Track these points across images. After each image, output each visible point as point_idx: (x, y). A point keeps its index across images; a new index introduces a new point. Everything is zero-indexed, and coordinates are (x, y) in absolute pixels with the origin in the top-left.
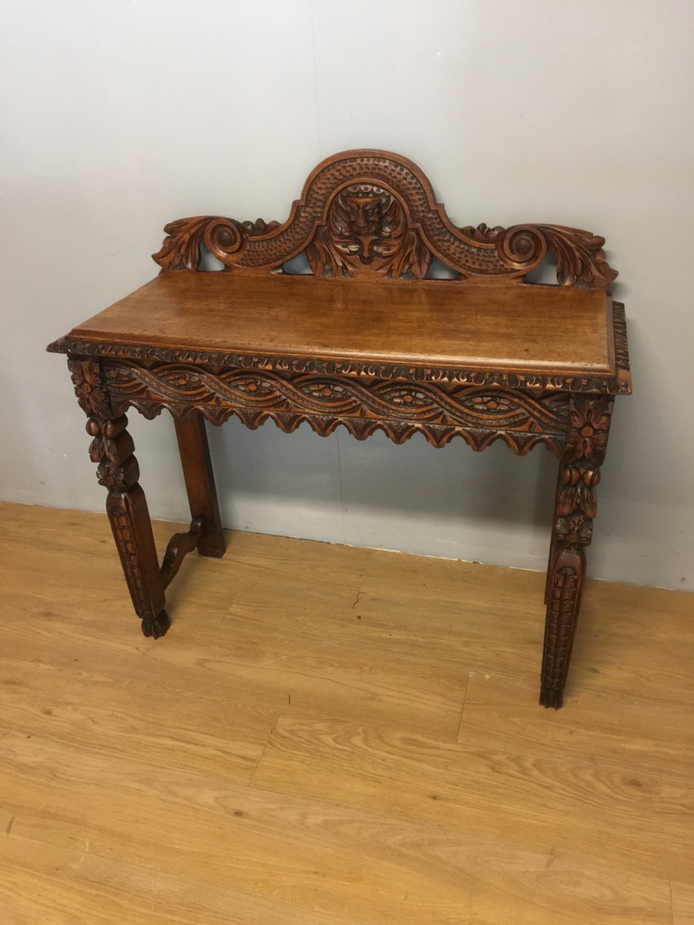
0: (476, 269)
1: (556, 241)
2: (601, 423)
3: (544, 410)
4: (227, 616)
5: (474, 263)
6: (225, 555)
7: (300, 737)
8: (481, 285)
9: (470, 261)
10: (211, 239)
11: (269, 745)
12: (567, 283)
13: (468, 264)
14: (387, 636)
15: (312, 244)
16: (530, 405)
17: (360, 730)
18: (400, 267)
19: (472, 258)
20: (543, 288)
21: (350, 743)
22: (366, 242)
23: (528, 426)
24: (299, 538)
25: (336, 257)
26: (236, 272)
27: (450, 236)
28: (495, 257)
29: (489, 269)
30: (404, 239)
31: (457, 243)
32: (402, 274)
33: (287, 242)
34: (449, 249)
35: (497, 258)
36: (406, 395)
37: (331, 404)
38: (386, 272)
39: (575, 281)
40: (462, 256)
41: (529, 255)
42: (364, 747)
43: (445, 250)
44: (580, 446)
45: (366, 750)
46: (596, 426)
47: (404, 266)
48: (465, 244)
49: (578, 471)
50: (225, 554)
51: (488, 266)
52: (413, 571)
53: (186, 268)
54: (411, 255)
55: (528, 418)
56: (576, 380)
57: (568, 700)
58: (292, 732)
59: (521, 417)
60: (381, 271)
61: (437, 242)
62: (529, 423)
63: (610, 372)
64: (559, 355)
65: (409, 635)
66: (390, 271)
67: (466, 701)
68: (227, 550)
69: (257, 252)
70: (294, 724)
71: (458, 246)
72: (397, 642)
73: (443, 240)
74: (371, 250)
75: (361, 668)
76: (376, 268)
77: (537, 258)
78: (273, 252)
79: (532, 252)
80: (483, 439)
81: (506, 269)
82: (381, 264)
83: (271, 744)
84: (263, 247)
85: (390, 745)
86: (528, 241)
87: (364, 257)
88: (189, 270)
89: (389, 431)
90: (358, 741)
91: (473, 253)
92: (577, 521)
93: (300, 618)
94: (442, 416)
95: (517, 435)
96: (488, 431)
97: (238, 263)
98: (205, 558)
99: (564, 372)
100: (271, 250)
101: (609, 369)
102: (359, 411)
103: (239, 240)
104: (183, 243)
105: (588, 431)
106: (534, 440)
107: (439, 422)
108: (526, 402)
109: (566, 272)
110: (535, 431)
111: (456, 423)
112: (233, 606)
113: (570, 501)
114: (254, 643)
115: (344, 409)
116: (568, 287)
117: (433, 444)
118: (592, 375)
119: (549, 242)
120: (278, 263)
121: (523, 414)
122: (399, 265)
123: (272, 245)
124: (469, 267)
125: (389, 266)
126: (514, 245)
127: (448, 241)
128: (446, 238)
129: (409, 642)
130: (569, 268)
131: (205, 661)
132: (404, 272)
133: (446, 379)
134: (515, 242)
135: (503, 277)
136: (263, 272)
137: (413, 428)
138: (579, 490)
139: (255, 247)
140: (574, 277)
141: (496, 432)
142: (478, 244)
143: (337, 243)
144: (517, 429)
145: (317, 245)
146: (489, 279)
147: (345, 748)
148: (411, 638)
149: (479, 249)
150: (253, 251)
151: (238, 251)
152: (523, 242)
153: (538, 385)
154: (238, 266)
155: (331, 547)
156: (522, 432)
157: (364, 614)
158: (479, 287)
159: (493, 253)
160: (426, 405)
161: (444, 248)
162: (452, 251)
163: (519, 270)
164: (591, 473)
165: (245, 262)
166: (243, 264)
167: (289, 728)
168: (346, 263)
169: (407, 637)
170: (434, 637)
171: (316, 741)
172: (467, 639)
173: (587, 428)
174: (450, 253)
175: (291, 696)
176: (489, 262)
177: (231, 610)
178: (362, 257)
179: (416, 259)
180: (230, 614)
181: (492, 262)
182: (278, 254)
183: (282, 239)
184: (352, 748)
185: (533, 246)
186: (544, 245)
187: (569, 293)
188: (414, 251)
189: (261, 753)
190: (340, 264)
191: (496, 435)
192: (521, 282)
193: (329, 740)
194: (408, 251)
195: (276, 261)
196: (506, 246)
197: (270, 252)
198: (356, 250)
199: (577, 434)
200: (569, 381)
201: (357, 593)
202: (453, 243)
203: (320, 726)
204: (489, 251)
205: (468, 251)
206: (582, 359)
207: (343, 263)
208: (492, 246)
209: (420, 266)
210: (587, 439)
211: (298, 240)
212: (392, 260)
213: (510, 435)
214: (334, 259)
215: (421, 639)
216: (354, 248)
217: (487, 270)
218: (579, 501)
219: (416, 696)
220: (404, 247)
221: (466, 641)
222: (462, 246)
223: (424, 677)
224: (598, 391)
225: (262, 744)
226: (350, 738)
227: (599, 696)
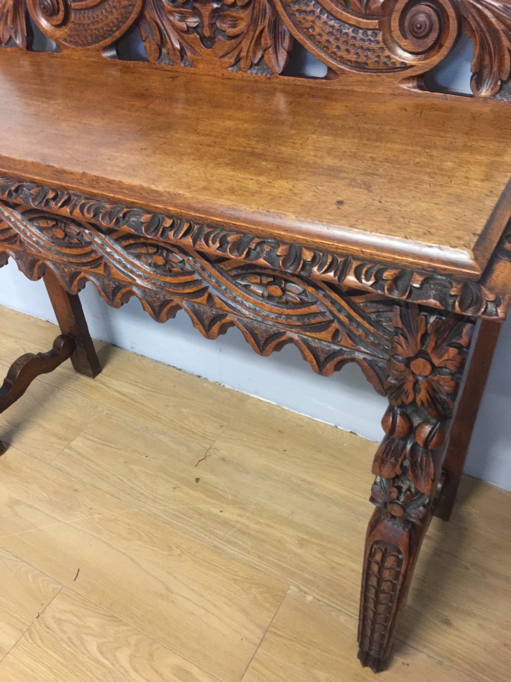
0: (350, 61)
1: (473, 17)
2: (446, 357)
3: (354, 314)
4: (66, 450)
5: (348, 51)
6: (99, 377)
7: (63, 631)
8: (357, 89)
9: (343, 47)
10: (34, 5)
11: (27, 634)
12: (485, 92)
13: (339, 54)
14: (217, 511)
15: (141, 16)
16: (333, 302)
17: (133, 641)
18: (251, 54)
19: (346, 42)
20: (446, 99)
21: (114, 656)
22: (206, 11)
23: (330, 335)
24: (179, 368)
25: (171, 35)
26: (65, 52)
27: (314, 5)
28: (378, 42)
29: (369, 62)
30: (254, 8)
31: (324, 17)
32: (252, 66)
33: (114, 10)
34: (312, 27)
35: (382, 44)
36: (155, 253)
37: (67, 251)
38: (233, 61)
39: (498, 88)
40: (331, 39)
41: (430, 41)
42: (127, 666)
43: (307, 29)
44: (409, 386)
45: (127, 672)
46: (436, 362)
47: (255, 53)
48: (336, 18)
49: (407, 418)
50: (100, 374)
51: (367, 56)
52: (279, 431)
53: (16, 44)
54: (263, 35)
55: (332, 321)
56: (403, 273)
57: (399, 661)
58: (59, 621)
59: (320, 319)
60: (226, 59)
61: (297, 14)
62: (332, 329)
63: (471, 268)
64: (390, 221)
65: (241, 516)
66: (238, 60)
67: (271, 629)
68: (104, 371)
69: (84, 25)
70: (66, 611)
71: (325, 23)
72: (225, 523)
73: (305, 12)
74: (212, 25)
75: (171, 549)
76: (221, 54)
77: (441, 46)
78: (100, 25)
79: (434, 36)
80: (267, 339)
81: (394, 63)
82: (226, 49)
83: (30, 634)
84: (89, 19)
85: (157, 671)
86: (429, 16)
87: (204, 36)
88: (21, 49)
89: (144, 302)
90: (123, 656)
91: (346, 34)
92: (405, 487)
93: (136, 468)
94: (206, 295)
95: (315, 344)
96: (275, 329)
97: (65, 40)
98: (79, 375)
99: (385, 254)
100: (97, 22)
101: (472, 262)
102: (102, 266)
103: (62, 8)
104: (8, 11)
105: (421, 367)
106: (340, 358)
107: (205, 302)
108: (326, 296)
109: (486, 72)
110: (342, 343)
111: (227, 308)
112: (78, 438)
113: (393, 460)
114: (76, 490)
115: (84, 260)
116: (485, 98)
117: (201, 332)
118: (435, 268)
119: (461, 19)
120: (108, 41)
121: (323, 314)
122: (248, 52)
123: (98, 15)
124: (342, 57)
125: (236, 52)
126: (406, 24)
127: (313, 12)
128: (309, 9)
129: (238, 525)
130: (492, 67)
131: (18, 502)
132: (256, 62)
133: (189, 240)
134: (408, 17)
135: (388, 77)
136: (94, 54)
137: (172, 304)
138: (409, 446)
139: (80, 18)
140: (496, 82)
141: (285, 333)
142: (353, 19)
143: (171, 13)
144: (313, 335)
145: (148, 17)
146: (368, 79)
147: (106, 662)
148: (243, 520)
149: (356, 28)
150: (79, 24)
151: (64, 22)
152: (422, 18)
153: (331, 274)
154: (67, 44)
155: (205, 385)
156: (322, 341)
157: (205, 476)
158: (353, 91)
159: (376, 35)
160: (184, 273)
161: (308, 25)
162: (318, 30)
163: (412, 66)
164: (428, 429)
165: (72, 39)
166: (70, 42)
167: (58, 615)
168: (184, 44)
169: (239, 519)
170: (268, 525)
171: (78, 643)
172: (306, 537)
173: (420, 361)
174: (314, 33)
175: (80, 570)
176: (369, 49)
177: (73, 444)
178: (202, 38)
179: (269, 42)
180: (70, 448)
181: (373, 50)
182: (105, 28)
183: (107, 6)
184: (112, 664)
185: (437, 26)
186: (453, 24)
187: (486, 109)
188: (266, 29)
189: (13, 643)
190: (178, 46)
191: (284, 338)
192: (414, 88)
193: (92, 646)
194: (259, 28)
195: (105, 38)
196: (395, 24)
197: (96, 26)
198: (195, 25)
199: (402, 366)
200: (387, 275)
201: (208, 447)
202: (319, 17)
203: (92, 622)
204: (369, 32)
205: (340, 31)
206: (426, 234)
207: (180, 44)
208: (374, 23)
209: (276, 52)
210: (420, 378)
211: (125, 7)
212: (240, 42)
213: (304, 341)
214: (170, 39)
215: (253, 525)
216: (193, 21)
217: (366, 64)
218: (407, 463)
219: (215, 606)
220: (254, 22)
221: (303, 539)
222: (332, 23)
223: (235, 580)
224: (438, 304)
225: (21, 631)
226: (117, 648)
227: (441, 663)
